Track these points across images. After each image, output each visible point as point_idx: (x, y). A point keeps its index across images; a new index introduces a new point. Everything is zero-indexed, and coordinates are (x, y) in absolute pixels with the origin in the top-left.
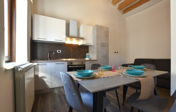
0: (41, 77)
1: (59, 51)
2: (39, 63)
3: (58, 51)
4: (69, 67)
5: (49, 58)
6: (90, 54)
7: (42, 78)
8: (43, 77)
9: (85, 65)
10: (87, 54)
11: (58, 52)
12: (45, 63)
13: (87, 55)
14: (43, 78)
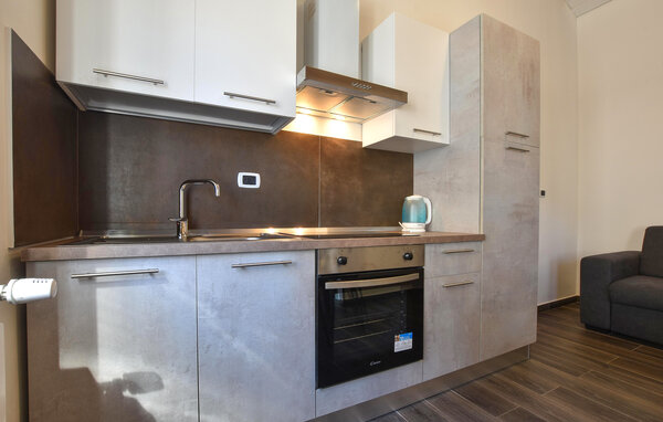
0: (118, 386)
1: (248, 180)
2: (100, 269)
3: (240, 176)
4: (328, 285)
5: (184, 225)
6: (427, 201)
7: (127, 394)
8: (133, 383)
9: (420, 270)
10: (409, 198)
11: (240, 184)
12: (148, 266)
13: (413, 201)
14: (135, 388)
